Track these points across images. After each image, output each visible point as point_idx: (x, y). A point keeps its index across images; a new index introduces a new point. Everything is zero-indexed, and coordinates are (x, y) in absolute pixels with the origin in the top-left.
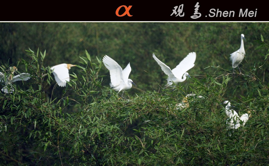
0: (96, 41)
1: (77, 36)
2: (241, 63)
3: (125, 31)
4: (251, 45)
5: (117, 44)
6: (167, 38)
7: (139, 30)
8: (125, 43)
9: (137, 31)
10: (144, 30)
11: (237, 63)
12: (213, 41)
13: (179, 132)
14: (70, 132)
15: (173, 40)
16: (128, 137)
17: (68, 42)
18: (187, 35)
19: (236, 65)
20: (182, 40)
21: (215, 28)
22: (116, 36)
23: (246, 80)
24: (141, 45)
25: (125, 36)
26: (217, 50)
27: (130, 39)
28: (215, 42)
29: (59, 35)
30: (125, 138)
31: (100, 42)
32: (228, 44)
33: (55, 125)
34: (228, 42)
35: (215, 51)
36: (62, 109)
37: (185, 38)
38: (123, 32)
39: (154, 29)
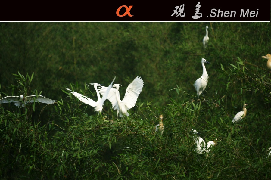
0: (74, 68)
1: (56, 63)
2: (205, 89)
3: (101, 57)
4: (214, 72)
5: (94, 72)
6: (139, 64)
7: (113, 57)
8: (101, 70)
9: (111, 58)
10: (118, 57)
11: (201, 89)
12: (180, 68)
13: (150, 159)
14: (53, 156)
15: (144, 67)
16: (105, 163)
17: (48, 68)
18: (157, 62)
19: (200, 91)
20: (153, 66)
21: (182, 55)
22: (92, 62)
23: (210, 107)
24: (115, 72)
25: (101, 63)
26: (184, 77)
27: (105, 66)
28: (182, 69)
29: (39, 62)
30: (103, 164)
31: (78, 69)
32: (194, 70)
33: (39, 149)
34: (193, 68)
35: (182, 78)
36: (47, 133)
37: (155, 64)
38: (99, 58)
39: (126, 56)
